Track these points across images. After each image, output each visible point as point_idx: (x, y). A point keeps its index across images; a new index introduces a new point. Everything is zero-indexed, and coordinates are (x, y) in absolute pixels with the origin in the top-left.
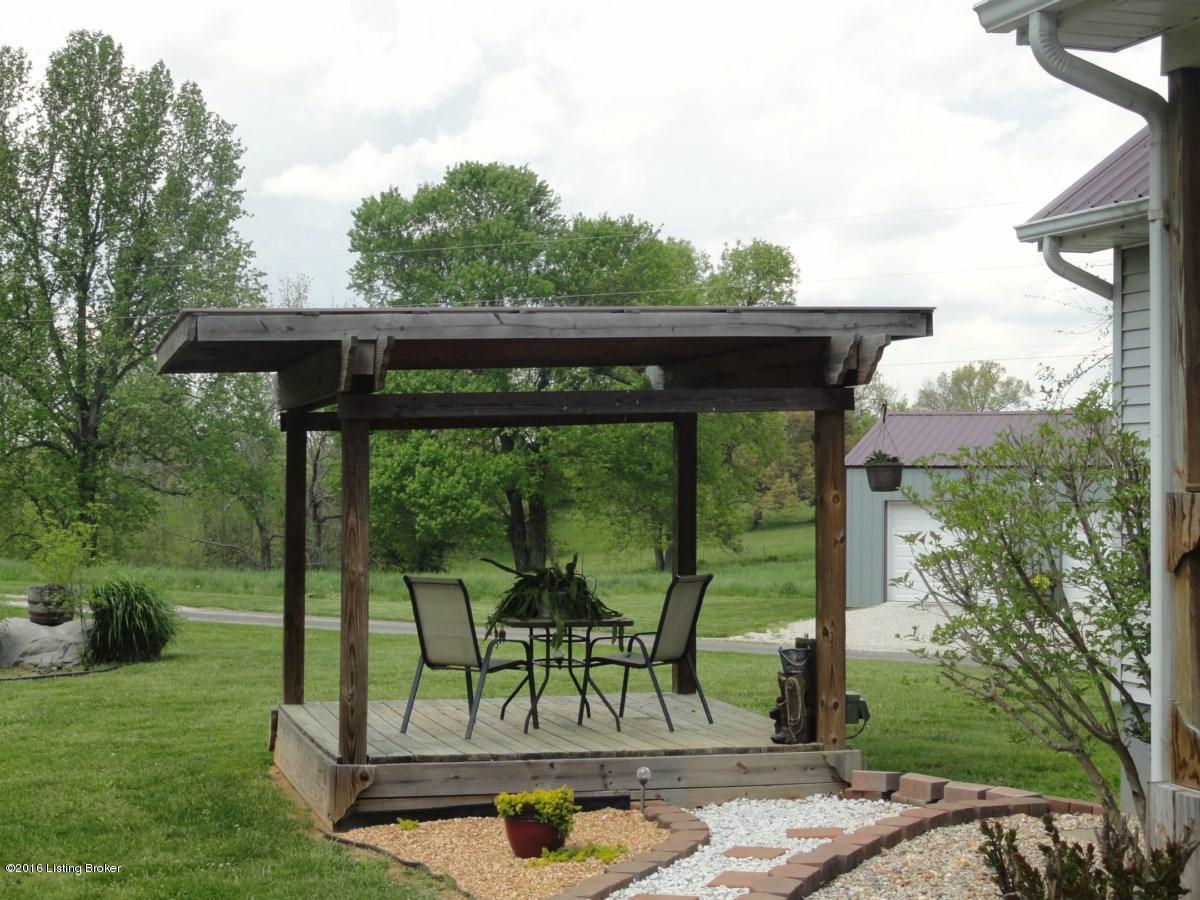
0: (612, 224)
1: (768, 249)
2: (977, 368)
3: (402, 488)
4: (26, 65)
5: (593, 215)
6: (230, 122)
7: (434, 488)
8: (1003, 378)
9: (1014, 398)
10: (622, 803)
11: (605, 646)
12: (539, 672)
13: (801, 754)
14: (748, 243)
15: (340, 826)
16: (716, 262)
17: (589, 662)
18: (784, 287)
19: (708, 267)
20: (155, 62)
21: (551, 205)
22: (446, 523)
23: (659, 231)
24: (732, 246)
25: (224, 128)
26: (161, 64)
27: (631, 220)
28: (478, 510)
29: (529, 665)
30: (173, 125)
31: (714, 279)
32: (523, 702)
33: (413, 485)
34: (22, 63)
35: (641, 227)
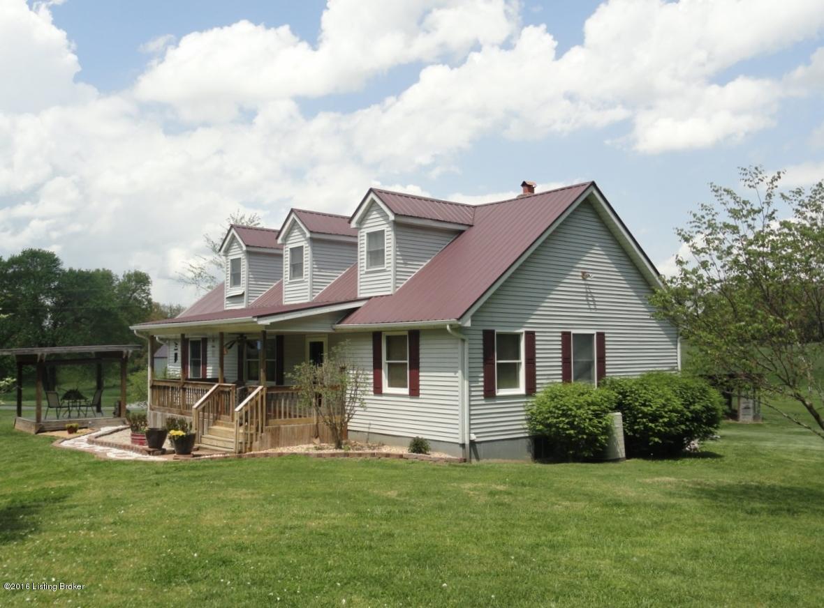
0: (82, 272)
1: (140, 274)
5: (76, 268)
10: (86, 428)
11: (83, 403)
12: (71, 408)
13: (118, 419)
14: (133, 271)
15: (37, 433)
16: (121, 278)
17: (80, 406)
18: (146, 287)
19: (118, 280)
24: (127, 272)
29: (69, 407)
31: (120, 284)
32: (68, 413)
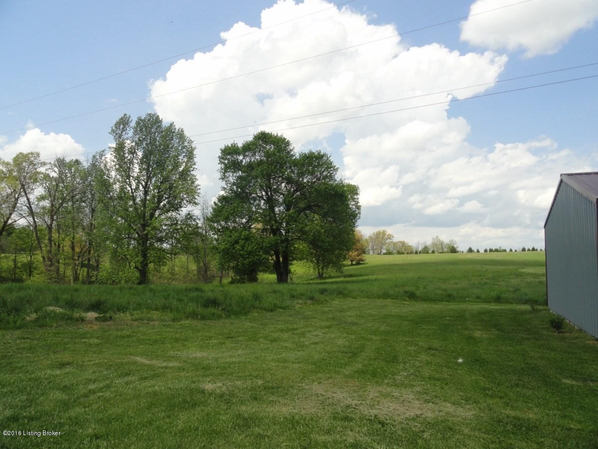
2: (381, 231)
3: (234, 249)
4: (130, 120)
6: (193, 140)
7: (246, 248)
8: (387, 234)
9: (390, 239)
20: (172, 122)
21: (291, 150)
22: (250, 262)
23: (330, 156)
25: (190, 142)
26: (173, 123)
27: (320, 152)
28: (261, 257)
30: (175, 141)
33: (238, 247)
34: (129, 120)
35: (324, 154)
